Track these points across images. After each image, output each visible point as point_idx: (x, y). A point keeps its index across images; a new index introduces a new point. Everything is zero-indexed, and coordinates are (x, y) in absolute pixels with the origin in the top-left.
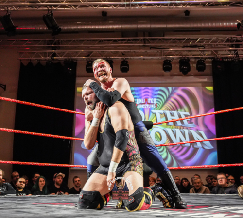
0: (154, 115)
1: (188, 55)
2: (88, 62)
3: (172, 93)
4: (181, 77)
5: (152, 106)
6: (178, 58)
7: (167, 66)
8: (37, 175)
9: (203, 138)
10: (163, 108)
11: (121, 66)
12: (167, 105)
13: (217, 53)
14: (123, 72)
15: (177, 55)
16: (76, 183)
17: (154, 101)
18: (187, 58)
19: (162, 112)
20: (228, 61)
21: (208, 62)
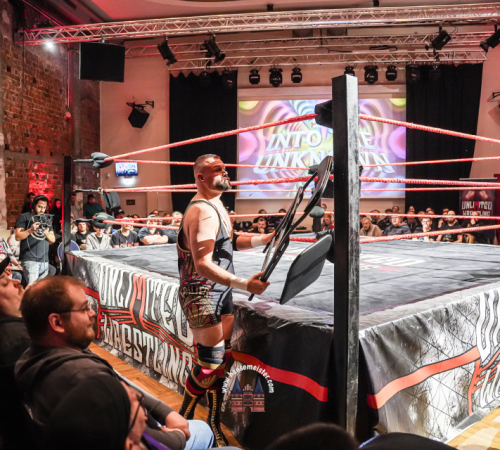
1: (376, 60)
2: (251, 71)
4: (367, 86)
6: (364, 63)
11: (293, 74)
14: (294, 82)
15: (362, 60)
18: (375, 63)
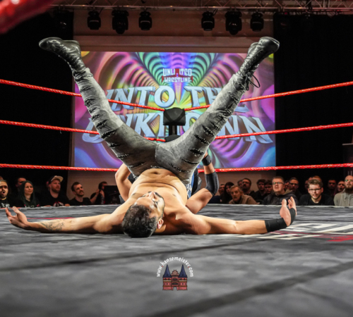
0: (189, 93)
1: (239, 6)
2: (90, 13)
3: (216, 61)
4: (228, 38)
5: (186, 79)
6: (224, 10)
7: (208, 21)
8: (22, 179)
9: (259, 127)
10: (202, 84)
12: (207, 79)
13: (281, 3)
14: (142, 29)
15: (223, 6)
16: (78, 191)
17: (189, 72)
18: (238, 9)
19: (200, 88)
20: (296, 15)
21: (269, 17)
